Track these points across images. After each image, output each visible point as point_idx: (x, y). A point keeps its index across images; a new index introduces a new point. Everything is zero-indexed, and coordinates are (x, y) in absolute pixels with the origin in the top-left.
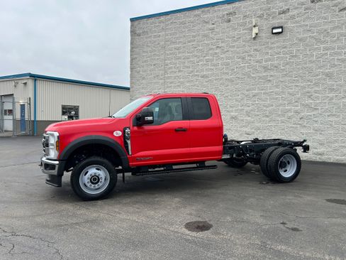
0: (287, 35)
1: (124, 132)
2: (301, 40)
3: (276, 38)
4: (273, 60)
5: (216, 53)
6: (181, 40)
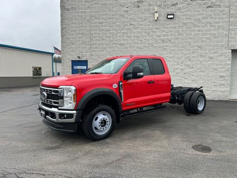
0: (176, 20)
1: (119, 85)
2: (184, 24)
3: (169, 22)
4: (168, 36)
5: (130, 29)
6: (104, 17)
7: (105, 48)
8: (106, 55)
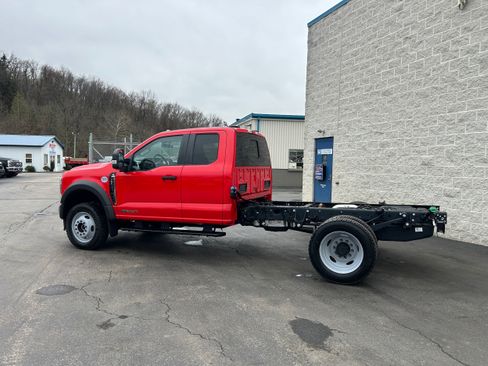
1: (110, 178)
5: (403, 50)
6: (360, 39)
7: (358, 107)
8: (359, 121)
